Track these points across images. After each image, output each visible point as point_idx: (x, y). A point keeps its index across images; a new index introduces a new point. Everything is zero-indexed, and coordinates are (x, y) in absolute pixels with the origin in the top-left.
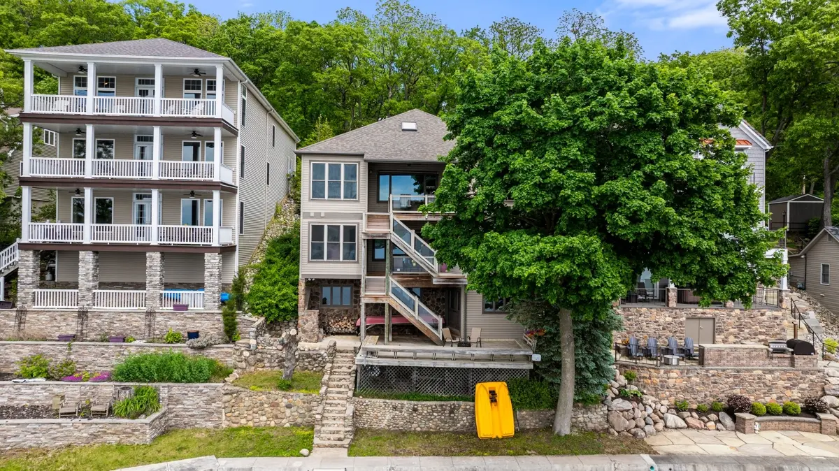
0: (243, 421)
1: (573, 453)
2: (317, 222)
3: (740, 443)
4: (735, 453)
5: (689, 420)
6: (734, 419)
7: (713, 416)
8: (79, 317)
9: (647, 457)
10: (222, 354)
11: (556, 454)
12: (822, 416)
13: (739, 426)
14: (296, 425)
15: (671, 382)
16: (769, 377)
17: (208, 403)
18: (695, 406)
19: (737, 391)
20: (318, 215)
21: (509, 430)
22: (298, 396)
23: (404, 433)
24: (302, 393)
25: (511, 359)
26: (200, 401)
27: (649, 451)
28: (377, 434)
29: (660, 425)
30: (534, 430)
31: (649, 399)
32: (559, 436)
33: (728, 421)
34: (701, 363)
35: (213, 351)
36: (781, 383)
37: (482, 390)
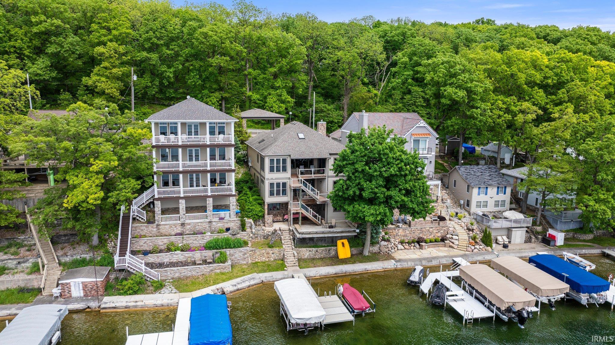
0: (257, 260)
1: (370, 261)
2: (272, 181)
3: (420, 253)
4: (419, 257)
5: (405, 246)
6: (419, 245)
7: (413, 244)
8: (182, 225)
9: (393, 261)
10: (242, 236)
11: (365, 262)
12: (446, 242)
13: (421, 247)
14: (275, 260)
15: (399, 234)
16: (431, 229)
17: (244, 255)
18: (407, 241)
19: (421, 235)
20: (272, 179)
21: (349, 255)
22: (276, 250)
23: (314, 259)
24: (277, 249)
25: (349, 232)
26: (241, 254)
27: (393, 259)
28: (305, 260)
29: (396, 249)
30: (356, 254)
31: (392, 240)
32: (365, 256)
33: (418, 246)
34: (410, 226)
35: (239, 235)
36: (435, 231)
37: (339, 243)
